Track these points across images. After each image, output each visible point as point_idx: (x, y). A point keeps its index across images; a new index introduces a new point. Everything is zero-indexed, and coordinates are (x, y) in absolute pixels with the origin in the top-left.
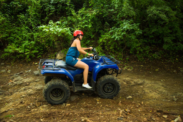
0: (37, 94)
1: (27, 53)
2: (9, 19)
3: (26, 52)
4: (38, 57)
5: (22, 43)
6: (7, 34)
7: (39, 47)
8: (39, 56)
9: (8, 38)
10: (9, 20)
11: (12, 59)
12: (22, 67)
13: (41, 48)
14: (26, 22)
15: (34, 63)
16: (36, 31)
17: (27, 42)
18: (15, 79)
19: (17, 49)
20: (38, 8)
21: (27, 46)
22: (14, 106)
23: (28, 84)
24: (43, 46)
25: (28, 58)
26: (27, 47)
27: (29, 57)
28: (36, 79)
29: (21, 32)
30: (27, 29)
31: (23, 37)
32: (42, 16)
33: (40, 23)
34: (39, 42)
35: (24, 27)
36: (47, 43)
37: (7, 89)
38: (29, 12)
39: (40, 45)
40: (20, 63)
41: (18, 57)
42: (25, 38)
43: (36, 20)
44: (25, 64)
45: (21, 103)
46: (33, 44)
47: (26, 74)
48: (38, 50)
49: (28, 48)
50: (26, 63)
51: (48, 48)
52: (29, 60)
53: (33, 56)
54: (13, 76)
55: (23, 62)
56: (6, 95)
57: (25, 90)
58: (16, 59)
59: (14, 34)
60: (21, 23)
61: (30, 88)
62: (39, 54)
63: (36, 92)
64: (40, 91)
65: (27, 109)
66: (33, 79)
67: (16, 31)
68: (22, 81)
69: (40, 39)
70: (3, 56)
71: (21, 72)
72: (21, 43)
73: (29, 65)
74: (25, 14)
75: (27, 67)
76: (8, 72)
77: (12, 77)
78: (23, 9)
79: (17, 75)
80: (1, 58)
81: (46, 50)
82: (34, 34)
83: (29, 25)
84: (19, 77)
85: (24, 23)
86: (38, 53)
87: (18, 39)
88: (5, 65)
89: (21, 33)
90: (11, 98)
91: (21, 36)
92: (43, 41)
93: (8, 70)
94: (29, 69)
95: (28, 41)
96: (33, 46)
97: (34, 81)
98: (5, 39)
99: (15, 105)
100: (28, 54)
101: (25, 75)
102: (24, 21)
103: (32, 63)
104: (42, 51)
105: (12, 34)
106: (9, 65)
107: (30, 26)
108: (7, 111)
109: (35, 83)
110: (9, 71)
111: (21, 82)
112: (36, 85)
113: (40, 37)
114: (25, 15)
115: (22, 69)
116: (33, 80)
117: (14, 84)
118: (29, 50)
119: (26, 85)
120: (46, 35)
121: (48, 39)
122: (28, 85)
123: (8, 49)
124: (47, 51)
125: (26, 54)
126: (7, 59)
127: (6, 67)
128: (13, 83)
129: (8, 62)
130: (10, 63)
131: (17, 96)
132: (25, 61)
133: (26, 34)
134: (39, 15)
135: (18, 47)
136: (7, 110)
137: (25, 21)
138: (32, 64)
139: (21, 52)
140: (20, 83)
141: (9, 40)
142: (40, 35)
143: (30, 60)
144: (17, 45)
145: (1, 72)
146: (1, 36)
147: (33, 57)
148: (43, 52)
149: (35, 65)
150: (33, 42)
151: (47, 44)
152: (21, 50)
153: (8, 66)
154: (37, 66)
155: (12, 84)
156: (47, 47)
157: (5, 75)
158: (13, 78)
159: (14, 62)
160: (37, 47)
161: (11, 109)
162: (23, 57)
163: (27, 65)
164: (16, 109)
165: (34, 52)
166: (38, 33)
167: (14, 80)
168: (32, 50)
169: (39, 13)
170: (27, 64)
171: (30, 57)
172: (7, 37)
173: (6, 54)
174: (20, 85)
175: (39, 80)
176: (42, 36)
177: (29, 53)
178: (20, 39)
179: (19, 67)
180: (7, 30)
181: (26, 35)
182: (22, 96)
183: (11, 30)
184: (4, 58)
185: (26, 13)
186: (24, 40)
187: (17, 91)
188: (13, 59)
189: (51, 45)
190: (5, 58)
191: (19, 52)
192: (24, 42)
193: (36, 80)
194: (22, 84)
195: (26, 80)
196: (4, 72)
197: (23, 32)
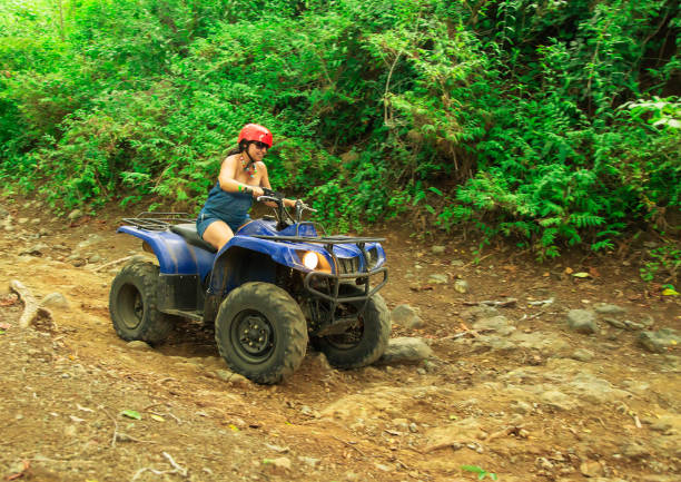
0: (585, 418)
1: (551, 220)
2: (500, 62)
3: (545, 217)
4: (595, 247)
5: (532, 170)
6: (478, 125)
7: (607, 202)
8: (604, 244)
9: (479, 146)
10: (500, 68)
11: (477, 236)
12: (513, 280)
13: (616, 206)
14: (569, 79)
15: (569, 270)
16: (609, 122)
17: (559, 169)
18: (482, 324)
19: (511, 197)
20: (640, 16)
21: (554, 189)
22: (484, 434)
23: (537, 358)
24: (633, 198)
25: (549, 245)
26: (556, 193)
27: (555, 240)
28: (577, 346)
29: (537, 121)
30: (569, 112)
31: (543, 145)
32: (648, 52)
33: (635, 85)
34: (617, 175)
35: (557, 99)
36: (652, 185)
37: (451, 356)
38: (591, 31)
39: (614, 192)
40: (511, 259)
41: (508, 232)
42: (554, 150)
43: (619, 69)
44: (528, 267)
45: (515, 432)
46: (585, 182)
47: (530, 311)
48: (600, 214)
49: (557, 197)
50: (536, 263)
51: (656, 212)
52: (549, 252)
53: (571, 237)
54: (476, 309)
55: (520, 257)
56: (447, 379)
57: (525, 381)
58: (493, 238)
59: (505, 127)
60: (548, 83)
61: (547, 380)
62: (601, 234)
63: (580, 405)
64: (597, 409)
65: (541, 471)
66: (563, 343)
67: (518, 116)
68: (512, 338)
69: (623, 165)
70: (447, 219)
71: (510, 300)
72: (529, 173)
73: (547, 274)
74: (568, 41)
75: (539, 284)
76: (457, 288)
77: (471, 310)
78: (563, 18)
79: (492, 309)
80: (439, 223)
81: (640, 218)
82: (596, 136)
83: (581, 95)
84: (500, 321)
85: (559, 82)
86: (602, 227)
87: (520, 152)
88: (447, 257)
89: (536, 128)
90: (473, 401)
91: (535, 142)
92: (638, 174)
93: (456, 278)
94: (545, 295)
95: (562, 167)
96: (582, 192)
97: (568, 353)
98: (468, 149)
99: (489, 432)
100: (553, 225)
101: (525, 317)
102: (561, 72)
103: (562, 269)
104: (621, 220)
105: (498, 129)
106: (462, 258)
107: (582, 98)
108: (458, 449)
109: (574, 363)
110: (461, 285)
111: (509, 344)
112: (575, 374)
113: (622, 151)
114: (568, 47)
115: (516, 286)
116: (563, 349)
117: (476, 344)
118: (558, 209)
119: (530, 363)
120: (658, 146)
121: (663, 166)
122: (537, 364)
123: (472, 191)
124: (645, 227)
125: (546, 222)
126: (458, 233)
127: (449, 263)
128: (472, 336)
129: (458, 247)
130: (468, 251)
131: (494, 398)
132: (532, 256)
133: (563, 134)
134: (636, 50)
135: (513, 188)
136: (457, 444)
137: (566, 73)
138: (562, 275)
139: (524, 210)
140: (504, 347)
141: (482, 151)
142: (623, 145)
143: (554, 252)
144: (513, 179)
145: (430, 281)
146: (458, 134)
147: (572, 242)
148: (622, 225)
149: (576, 282)
150: (585, 175)
151: (654, 193)
152: (523, 203)
153: (459, 263)
154: (582, 286)
155: (469, 341)
156: (650, 204)
157: (445, 299)
158: (475, 318)
159: (487, 249)
160: (602, 199)
161: (473, 446)
162: (527, 233)
163: (538, 274)
164: (492, 451)
165: (580, 219)
166: (618, 136)
167: (475, 326)
168: (575, 208)
169: (639, 35)
170: (537, 270)
171: (560, 241)
172: (477, 140)
173: (460, 211)
174: (505, 354)
175: (592, 353)
176: (634, 151)
177: (558, 220)
178: (529, 151)
179: (501, 277)
180: (483, 108)
181: (560, 138)
182: (516, 403)
183: (499, 111)
184: (446, 226)
185: (573, 39)
186: (545, 160)
187: (493, 378)
188: (482, 235)
189: (675, 198)
190: (451, 227)
191: (514, 209)
192: (546, 167)
193: (577, 353)
194: (511, 350)
195: (529, 340)
196: (442, 284)
197: (548, 124)
